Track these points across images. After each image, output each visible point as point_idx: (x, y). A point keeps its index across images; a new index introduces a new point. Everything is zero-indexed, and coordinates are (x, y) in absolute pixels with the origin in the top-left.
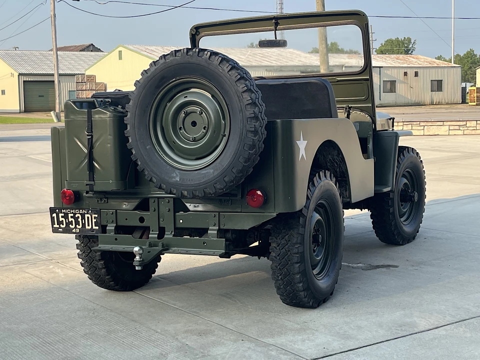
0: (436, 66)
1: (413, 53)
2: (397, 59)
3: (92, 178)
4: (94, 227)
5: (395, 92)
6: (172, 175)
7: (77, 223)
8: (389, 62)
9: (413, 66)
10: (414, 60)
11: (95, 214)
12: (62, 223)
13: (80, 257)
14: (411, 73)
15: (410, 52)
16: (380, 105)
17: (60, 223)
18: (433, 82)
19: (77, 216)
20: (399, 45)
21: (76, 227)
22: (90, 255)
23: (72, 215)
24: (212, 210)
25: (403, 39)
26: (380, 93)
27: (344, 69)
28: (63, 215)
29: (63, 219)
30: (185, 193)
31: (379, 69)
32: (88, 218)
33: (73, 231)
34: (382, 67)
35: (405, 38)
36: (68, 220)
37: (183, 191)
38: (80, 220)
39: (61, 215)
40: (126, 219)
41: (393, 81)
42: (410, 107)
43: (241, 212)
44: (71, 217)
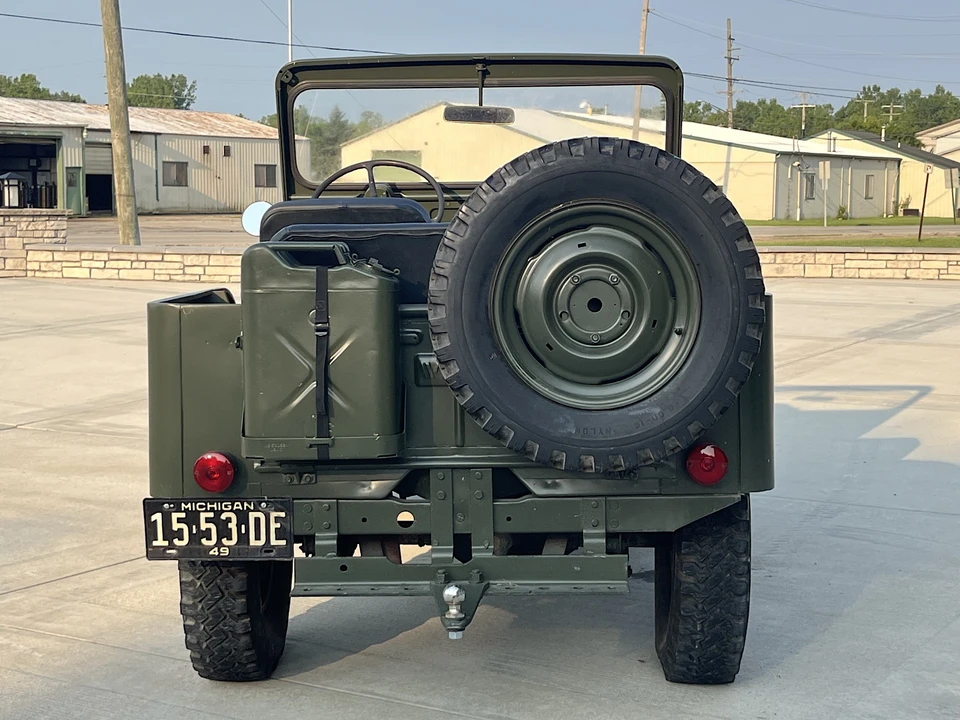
0: (264, 136)
1: (191, 107)
2: (187, 119)
3: (323, 429)
4: (274, 542)
5: (187, 185)
6: (556, 420)
7: (223, 532)
8: (171, 123)
9: (220, 134)
10: (218, 122)
11: (276, 511)
12: (179, 534)
13: (189, 611)
14: (217, 149)
15: (184, 105)
16: (157, 210)
17: (169, 534)
18: (260, 168)
19: (223, 516)
20: (163, 88)
21: (219, 544)
22: (220, 604)
23: (211, 515)
24: (587, 492)
25: (170, 77)
26: (157, 186)
27: (85, 134)
28: (183, 515)
29: (184, 527)
30: (590, 460)
31: (153, 137)
32: (257, 520)
33: (211, 553)
34: (160, 134)
35: (173, 76)
36: (198, 527)
37: (583, 457)
38: (233, 526)
39: (175, 516)
40: (364, 520)
41: (183, 163)
42: (217, 217)
43: (660, 494)
44: (208, 520)
